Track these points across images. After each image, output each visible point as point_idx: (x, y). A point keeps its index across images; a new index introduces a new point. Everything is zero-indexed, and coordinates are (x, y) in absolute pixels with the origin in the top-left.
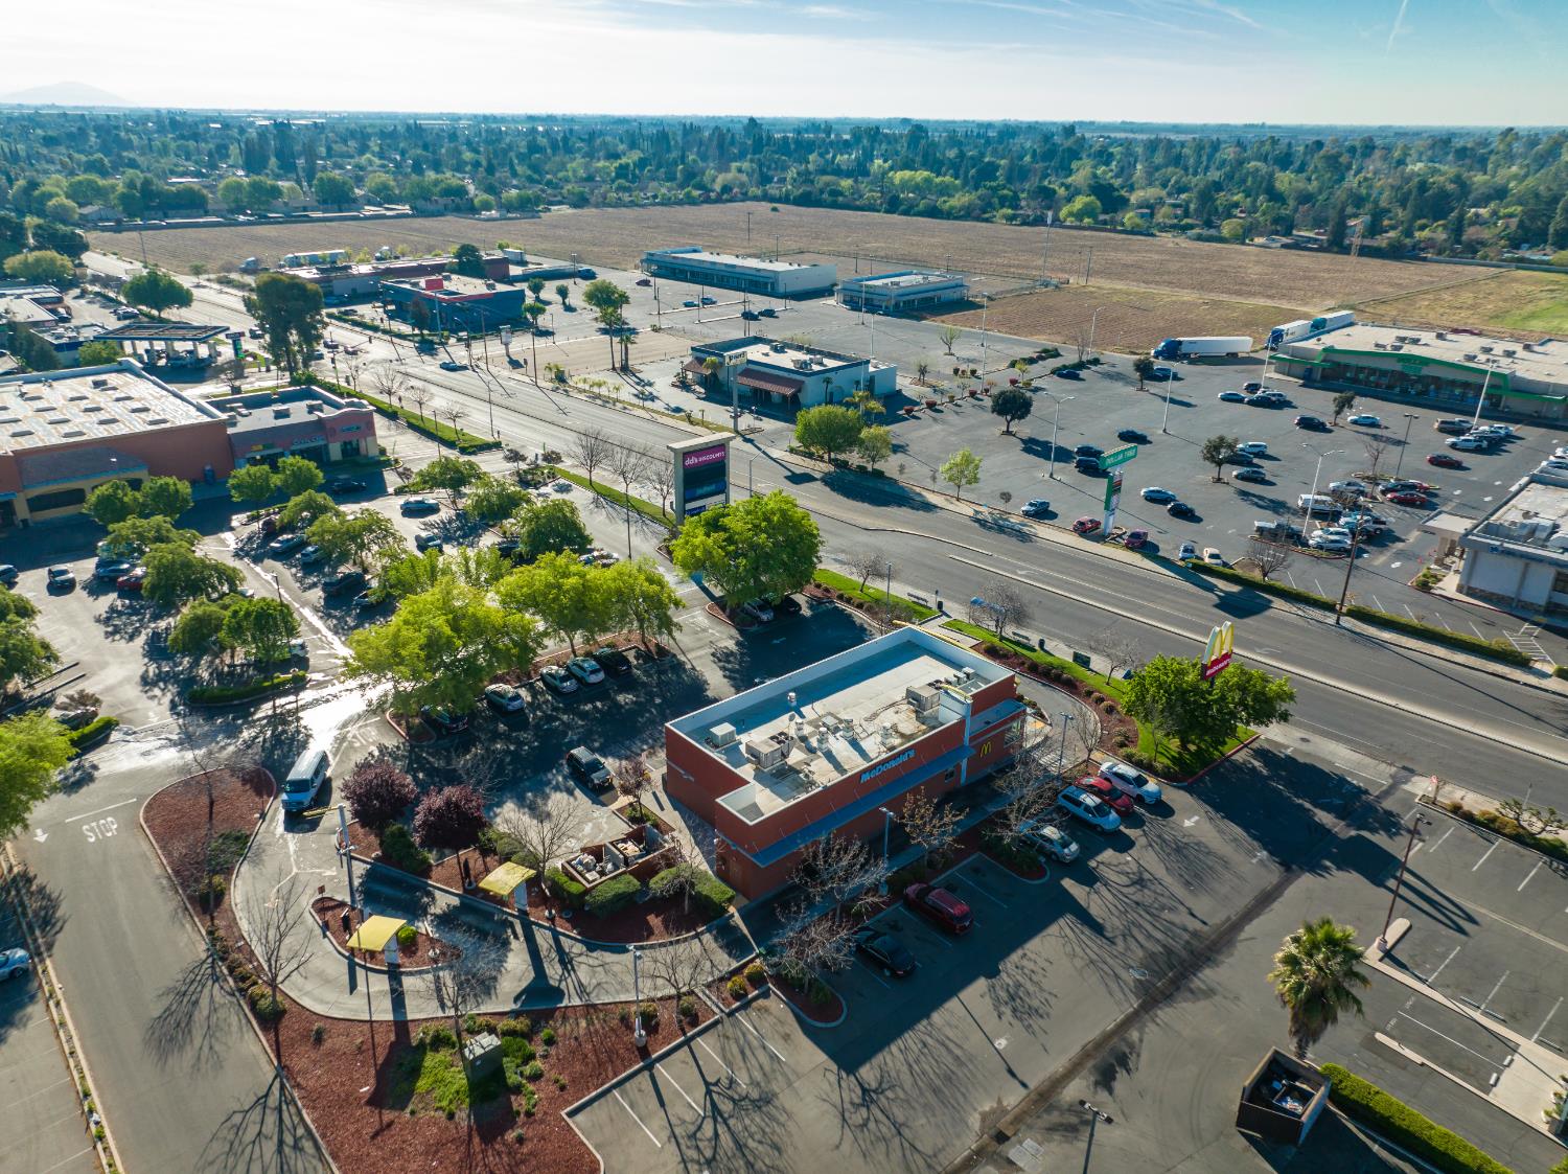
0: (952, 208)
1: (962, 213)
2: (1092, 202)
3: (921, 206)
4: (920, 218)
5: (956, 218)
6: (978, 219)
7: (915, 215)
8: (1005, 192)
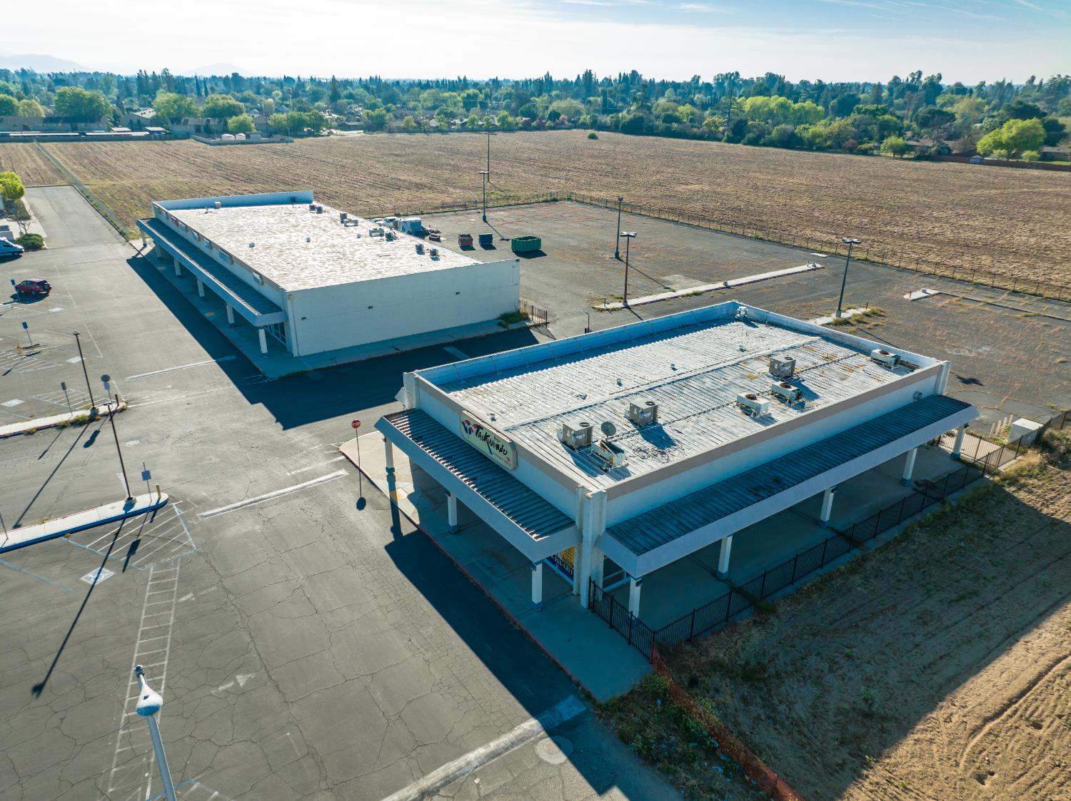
0: (815, 136)
1: (829, 143)
2: (1034, 127)
3: (774, 134)
4: (770, 149)
5: (821, 149)
6: (851, 151)
7: (765, 145)
8: (887, 117)
